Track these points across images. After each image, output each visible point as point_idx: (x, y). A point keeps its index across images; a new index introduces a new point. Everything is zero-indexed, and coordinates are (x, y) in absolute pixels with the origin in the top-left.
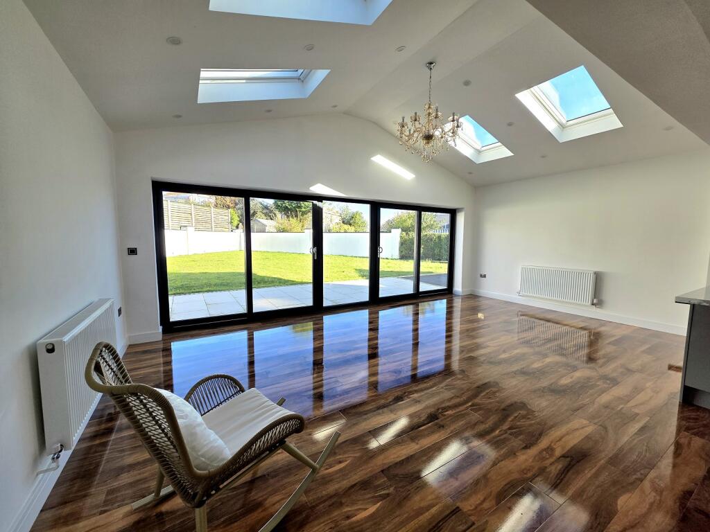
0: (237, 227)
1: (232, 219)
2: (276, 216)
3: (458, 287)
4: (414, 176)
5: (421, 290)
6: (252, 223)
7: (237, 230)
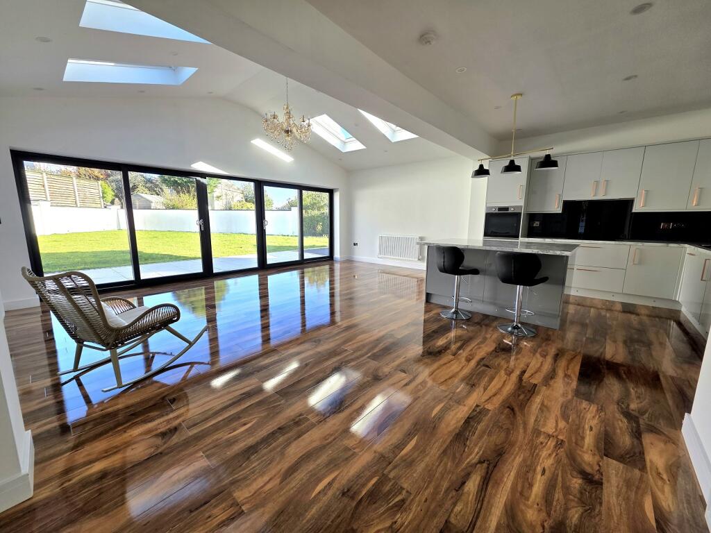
0: (112, 203)
1: (103, 193)
2: (163, 191)
3: (337, 255)
4: (293, 159)
5: (305, 258)
6: (132, 197)
7: (112, 207)
